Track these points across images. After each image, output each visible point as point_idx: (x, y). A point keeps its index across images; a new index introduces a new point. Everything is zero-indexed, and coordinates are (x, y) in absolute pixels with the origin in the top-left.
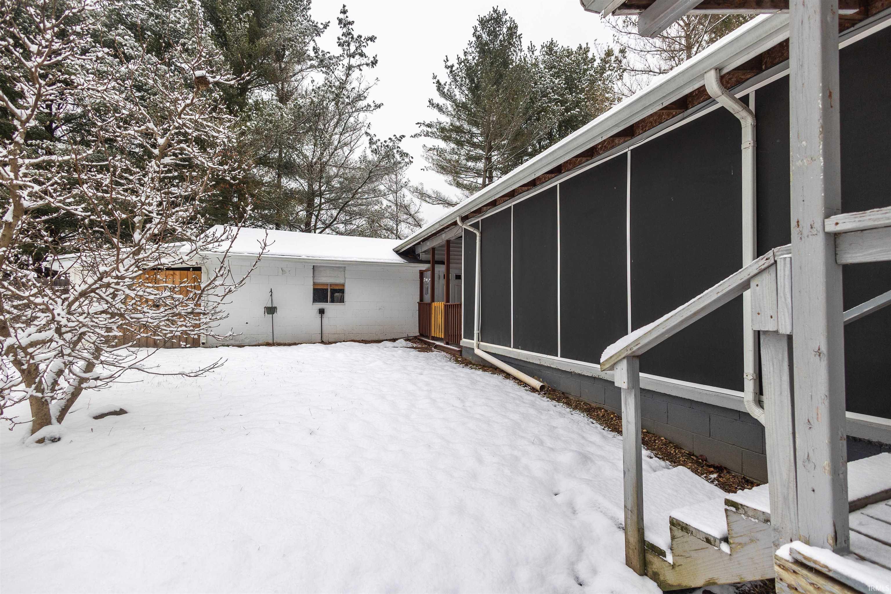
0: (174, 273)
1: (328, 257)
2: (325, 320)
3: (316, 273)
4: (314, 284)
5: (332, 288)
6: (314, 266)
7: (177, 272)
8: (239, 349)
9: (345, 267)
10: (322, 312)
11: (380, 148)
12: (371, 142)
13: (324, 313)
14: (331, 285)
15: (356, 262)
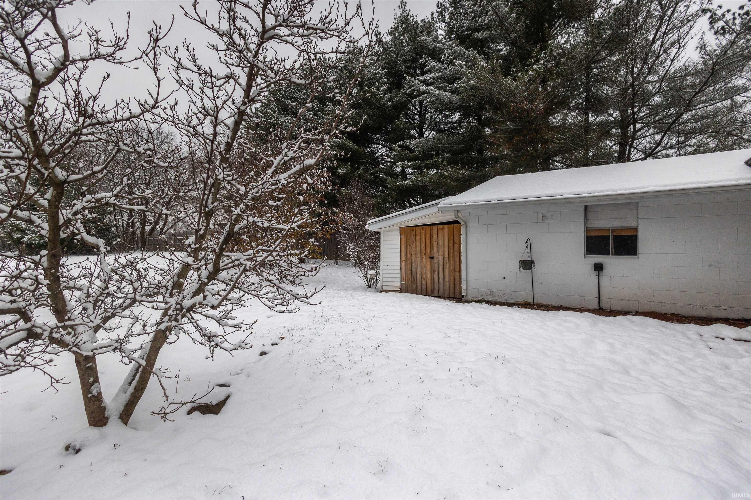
0: (443, 228)
1: (603, 192)
2: (604, 280)
3: (591, 215)
4: (587, 230)
5: (615, 234)
6: (586, 207)
7: (446, 226)
8: (493, 307)
9: (638, 203)
10: (598, 268)
11: (731, 22)
12: (713, 20)
13: (602, 270)
14: (613, 231)
15: (654, 192)
